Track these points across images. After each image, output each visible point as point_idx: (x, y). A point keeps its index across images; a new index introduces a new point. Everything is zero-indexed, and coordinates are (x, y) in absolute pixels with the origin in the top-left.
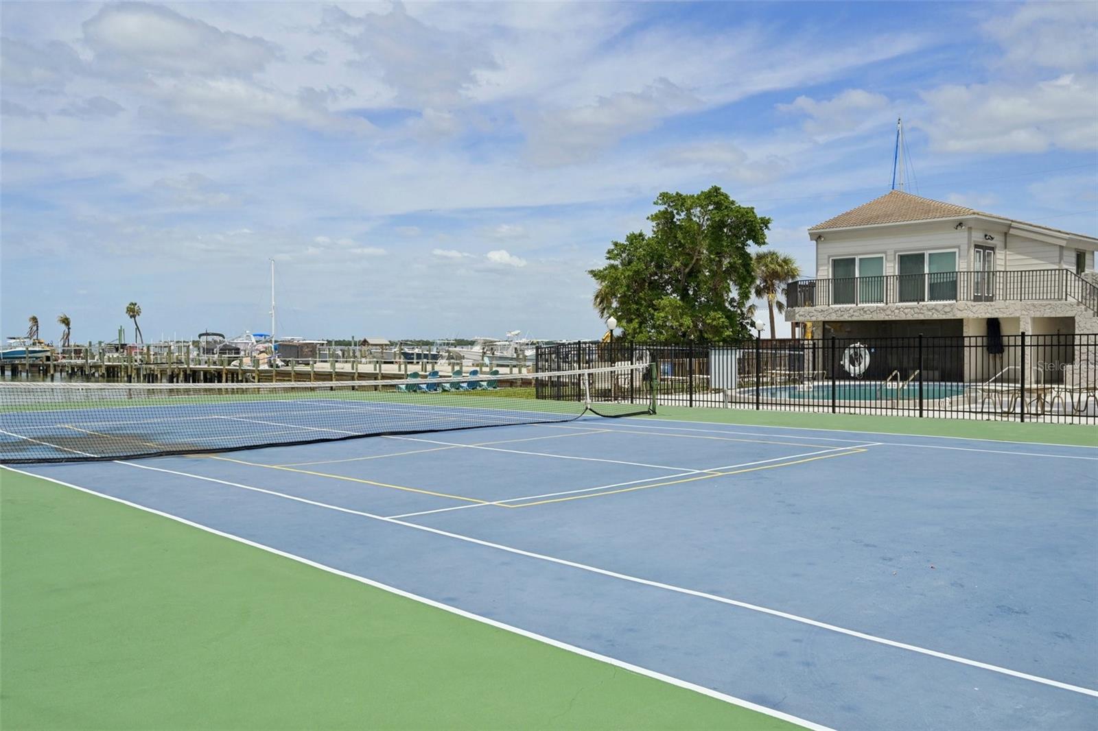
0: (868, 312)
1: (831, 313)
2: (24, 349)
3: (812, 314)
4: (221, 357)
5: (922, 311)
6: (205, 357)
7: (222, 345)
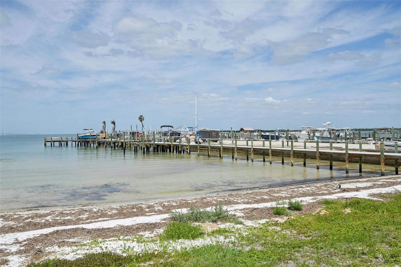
2: (89, 134)
4: (171, 138)
6: (163, 138)
7: (171, 131)
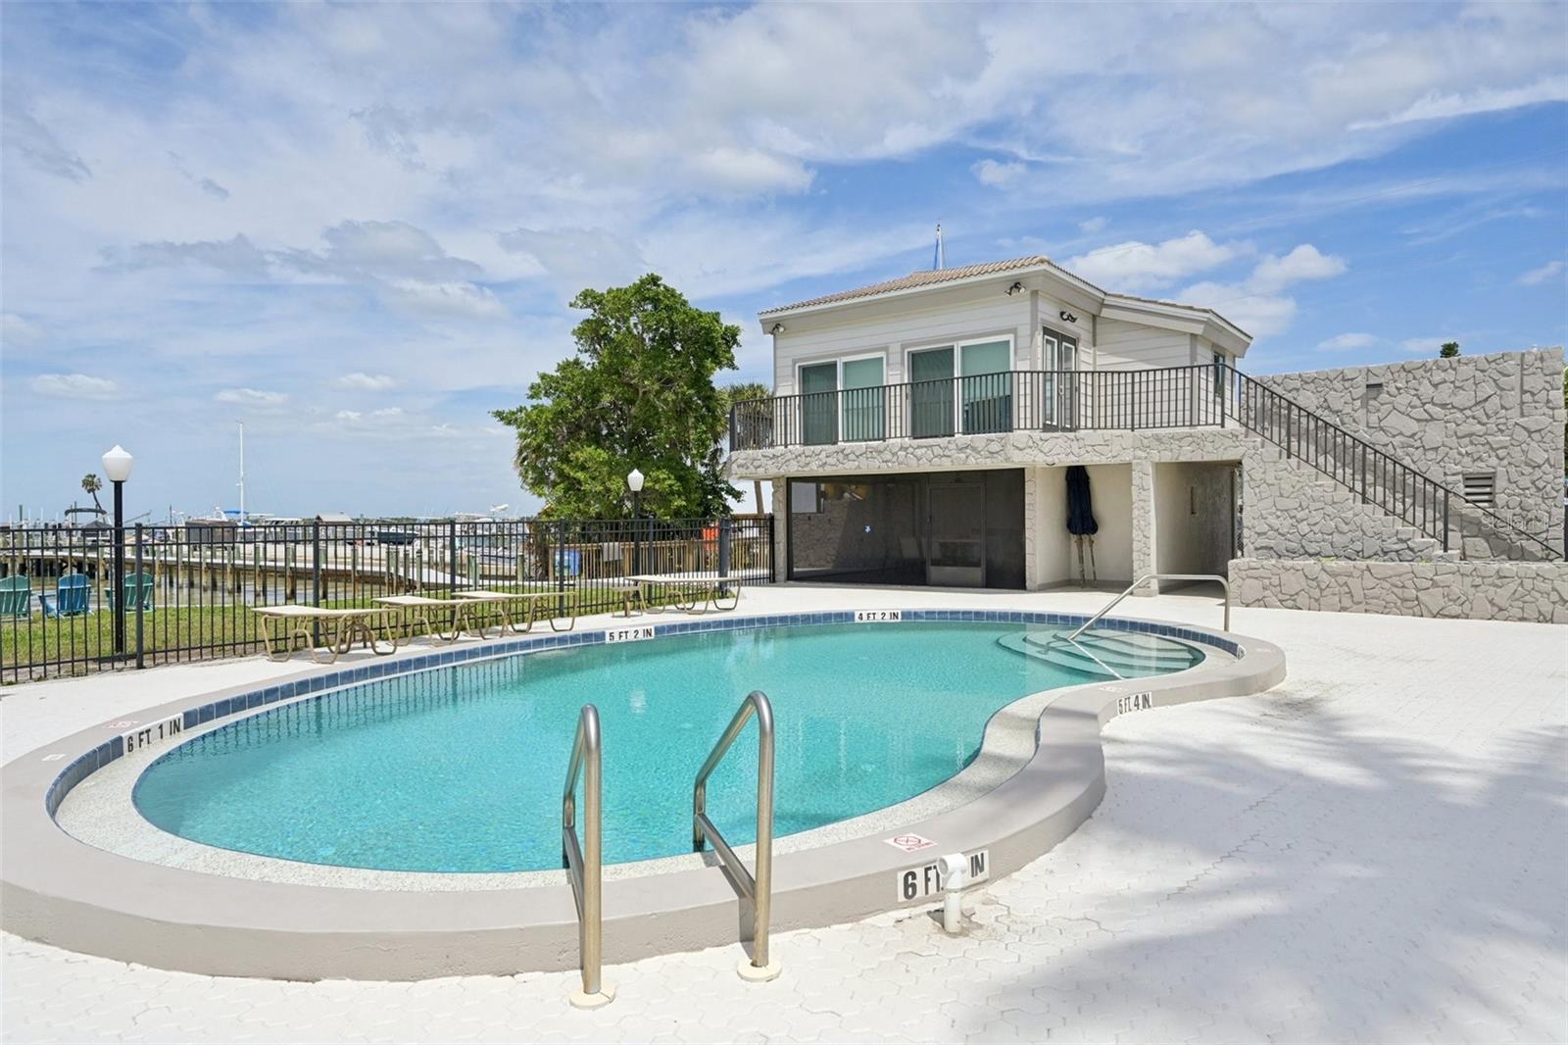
0: (852, 457)
1: (789, 460)
3: (759, 463)
5: (947, 453)
